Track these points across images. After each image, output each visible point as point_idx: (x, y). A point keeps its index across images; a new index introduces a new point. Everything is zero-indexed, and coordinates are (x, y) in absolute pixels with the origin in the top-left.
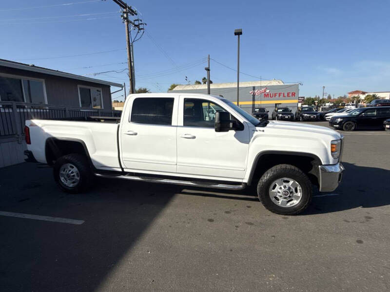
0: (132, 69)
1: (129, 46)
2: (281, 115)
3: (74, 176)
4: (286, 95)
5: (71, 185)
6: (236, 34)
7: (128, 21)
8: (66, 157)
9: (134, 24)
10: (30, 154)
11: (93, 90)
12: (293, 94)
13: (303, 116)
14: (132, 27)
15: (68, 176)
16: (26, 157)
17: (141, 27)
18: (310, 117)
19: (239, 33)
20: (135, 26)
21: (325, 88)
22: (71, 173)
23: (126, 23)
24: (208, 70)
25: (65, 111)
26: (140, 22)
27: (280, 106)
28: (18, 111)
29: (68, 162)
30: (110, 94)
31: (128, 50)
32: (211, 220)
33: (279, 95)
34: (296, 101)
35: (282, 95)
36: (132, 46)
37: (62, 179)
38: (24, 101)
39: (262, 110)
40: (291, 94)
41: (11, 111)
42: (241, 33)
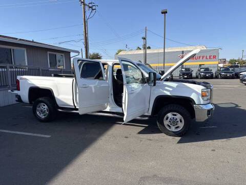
0: (86, 39)
1: (85, 22)
2: (202, 74)
3: (45, 111)
4: (208, 57)
5: (43, 117)
6: (162, 13)
7: (84, 4)
8: (40, 99)
9: (88, 6)
10: (19, 97)
11: (58, 55)
12: (214, 57)
13: (221, 75)
14: (87, 8)
15: (42, 111)
16: (17, 99)
17: (94, 8)
18: (226, 75)
19: (164, 13)
20: (90, 7)
21: (244, 51)
22: (43, 109)
23: (83, 6)
24: (144, 39)
25: (39, 70)
26: (93, 4)
27: (202, 66)
28: (10, 70)
29: (42, 102)
30: (70, 58)
31: (84, 25)
32: (126, 137)
33: (203, 58)
34: (217, 63)
35: (205, 57)
36: (87, 22)
37: (38, 113)
38: (12, 63)
39: (187, 69)
40: (212, 57)
41: (6, 70)
42: (166, 12)
